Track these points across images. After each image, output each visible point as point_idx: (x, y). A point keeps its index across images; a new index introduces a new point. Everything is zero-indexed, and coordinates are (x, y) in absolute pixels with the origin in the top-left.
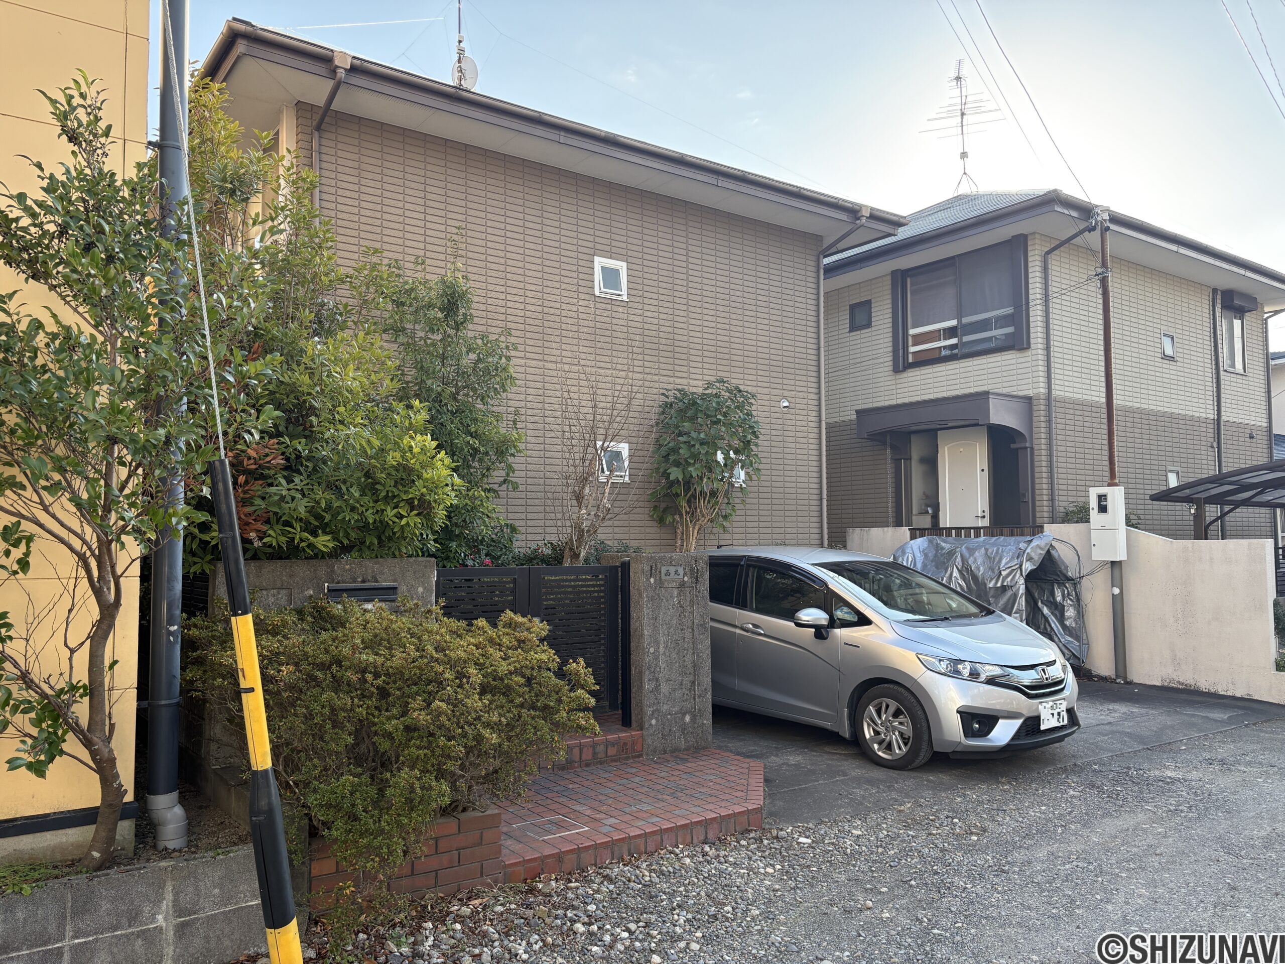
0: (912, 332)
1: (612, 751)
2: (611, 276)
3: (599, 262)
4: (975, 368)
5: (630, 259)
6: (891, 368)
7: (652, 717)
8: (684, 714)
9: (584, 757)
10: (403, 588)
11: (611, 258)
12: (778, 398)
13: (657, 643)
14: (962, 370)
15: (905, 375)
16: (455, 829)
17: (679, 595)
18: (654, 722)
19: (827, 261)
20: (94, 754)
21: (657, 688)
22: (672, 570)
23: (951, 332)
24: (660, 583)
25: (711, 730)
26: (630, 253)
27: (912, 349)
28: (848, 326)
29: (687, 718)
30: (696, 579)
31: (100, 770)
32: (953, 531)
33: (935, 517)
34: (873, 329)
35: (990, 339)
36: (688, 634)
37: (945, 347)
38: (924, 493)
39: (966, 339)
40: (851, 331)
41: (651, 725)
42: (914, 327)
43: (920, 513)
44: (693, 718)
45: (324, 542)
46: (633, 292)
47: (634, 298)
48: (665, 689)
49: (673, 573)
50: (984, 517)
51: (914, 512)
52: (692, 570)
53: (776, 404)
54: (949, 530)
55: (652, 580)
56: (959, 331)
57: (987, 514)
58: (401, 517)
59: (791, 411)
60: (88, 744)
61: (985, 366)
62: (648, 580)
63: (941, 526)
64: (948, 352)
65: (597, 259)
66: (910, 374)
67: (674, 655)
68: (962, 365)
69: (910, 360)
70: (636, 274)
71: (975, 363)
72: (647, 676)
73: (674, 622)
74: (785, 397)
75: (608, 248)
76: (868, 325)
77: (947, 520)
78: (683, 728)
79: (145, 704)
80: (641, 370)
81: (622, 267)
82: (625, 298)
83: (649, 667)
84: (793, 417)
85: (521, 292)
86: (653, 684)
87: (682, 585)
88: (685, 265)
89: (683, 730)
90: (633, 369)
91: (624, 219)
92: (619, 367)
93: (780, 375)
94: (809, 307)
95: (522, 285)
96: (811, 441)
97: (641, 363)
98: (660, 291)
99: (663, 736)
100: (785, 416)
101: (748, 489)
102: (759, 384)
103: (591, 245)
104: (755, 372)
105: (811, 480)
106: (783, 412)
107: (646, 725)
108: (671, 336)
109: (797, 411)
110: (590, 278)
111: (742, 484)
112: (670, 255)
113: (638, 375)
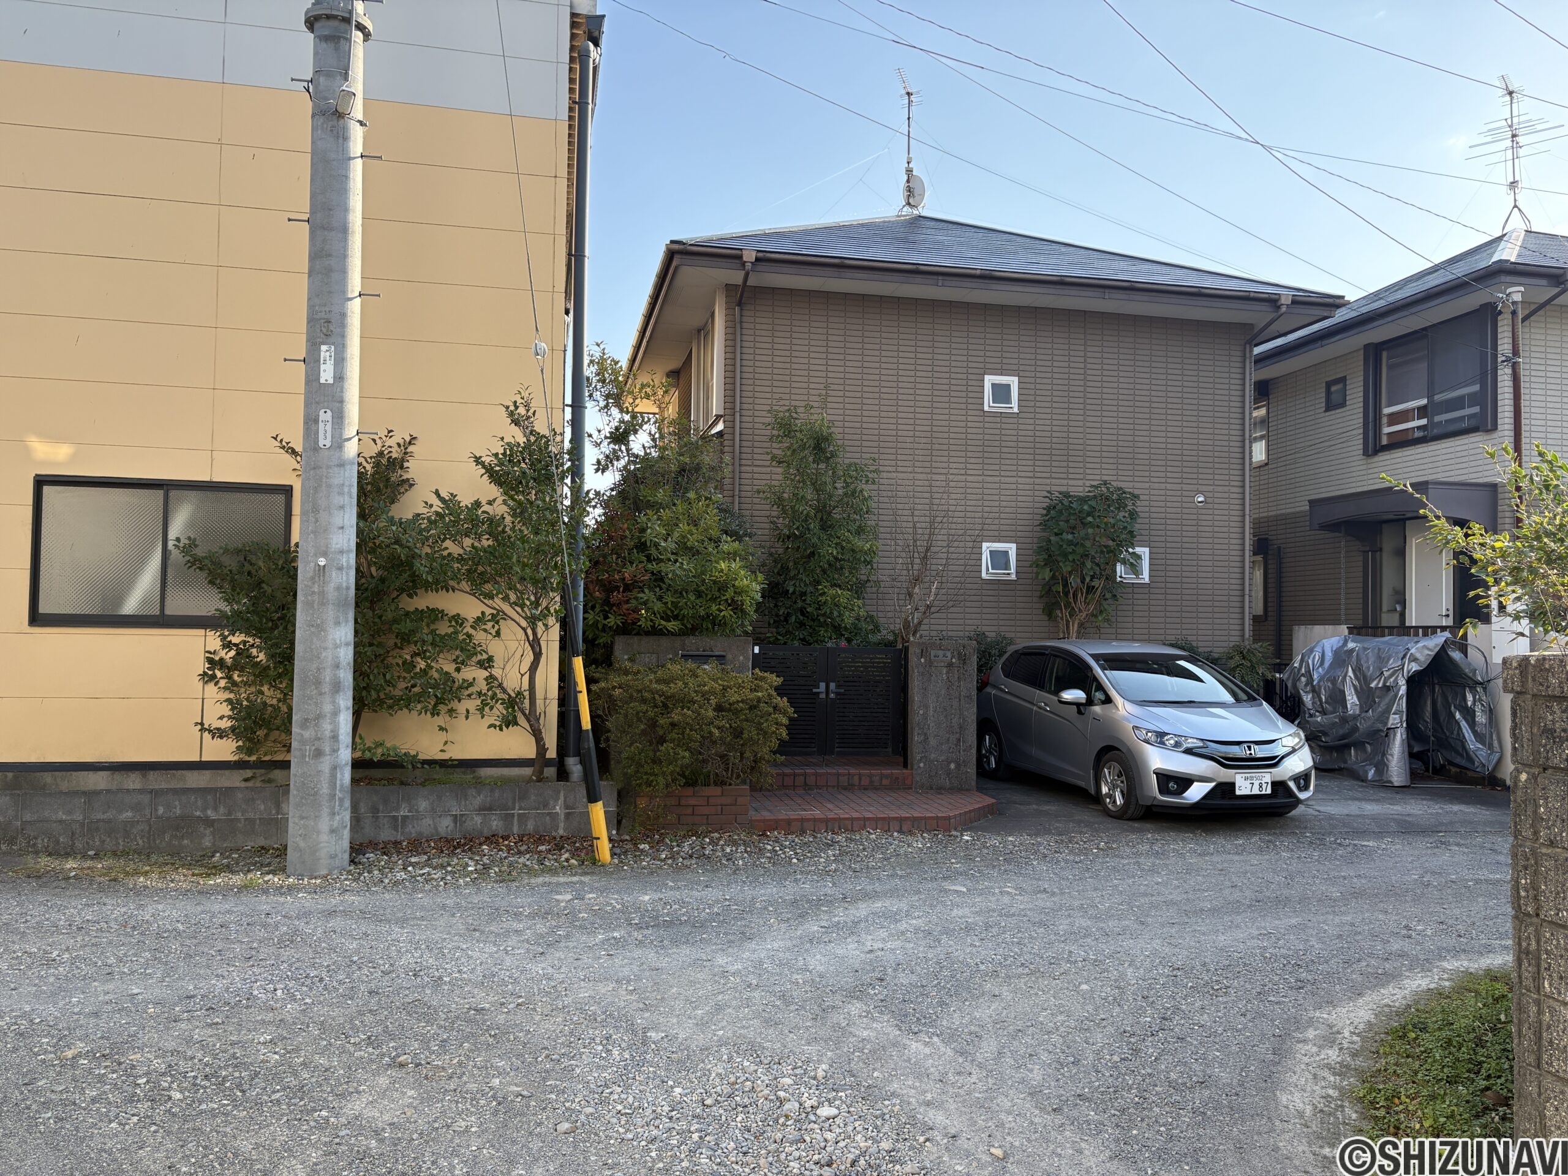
0: (1387, 411)
1: (885, 782)
2: (1001, 393)
3: (989, 380)
4: (1444, 451)
5: (1021, 374)
6: (1361, 452)
7: (920, 761)
8: (950, 763)
9: (863, 783)
10: (729, 657)
11: (1001, 375)
12: (1193, 494)
13: (926, 707)
14: (1430, 454)
15: (1376, 459)
16: (719, 793)
17: (948, 673)
18: (922, 765)
19: (1257, 350)
20: (531, 726)
21: (926, 739)
22: (941, 653)
23: (1422, 411)
24: (930, 663)
25: (975, 777)
26: (1022, 368)
27: (1386, 430)
28: (1324, 405)
29: (952, 766)
30: (963, 659)
31: (534, 735)
32: (1420, 631)
33: (1403, 615)
34: (1347, 408)
35: (1462, 418)
36: (955, 703)
37: (1419, 428)
38: (1394, 589)
39: (1437, 419)
40: (1327, 411)
41: (919, 767)
42: (1389, 406)
43: (1389, 611)
44: (958, 766)
45: (672, 626)
46: (1023, 403)
47: (1025, 409)
48: (933, 742)
49: (941, 657)
50: (1447, 616)
51: (1385, 608)
52: (959, 654)
53: (1189, 499)
54: (1416, 628)
55: (923, 660)
56: (1429, 409)
57: (1451, 613)
58: (721, 611)
59: (1208, 506)
60: (528, 721)
61: (1452, 450)
62: (919, 660)
63: (1407, 624)
64: (1421, 434)
65: (987, 377)
66: (1381, 458)
67: (942, 718)
68: (1431, 448)
69: (1385, 441)
70: (1028, 386)
71: (1444, 445)
72: (916, 731)
73: (943, 692)
74: (1201, 492)
75: (999, 366)
76: (1343, 404)
77: (1412, 620)
78: (949, 773)
79: (563, 709)
80: (1031, 474)
81: (1013, 382)
82: (1016, 410)
83: (918, 724)
84: (1211, 512)
85: (911, 415)
86: (922, 738)
87: (950, 665)
88: (1082, 371)
89: (948, 774)
90: (1023, 474)
91: (1016, 338)
92: (1008, 473)
93: (1195, 470)
94: (1233, 398)
95: (912, 410)
96: (1232, 535)
97: (1031, 468)
98: (1055, 399)
99: (930, 777)
100: (1201, 511)
101: (1153, 585)
102: (1169, 480)
103: (982, 365)
104: (1163, 469)
105: (1232, 576)
106: (1198, 507)
107: (915, 767)
108: (1065, 441)
109: (1216, 506)
110: (979, 395)
111: (1147, 580)
112: (1066, 364)
113: (1028, 480)
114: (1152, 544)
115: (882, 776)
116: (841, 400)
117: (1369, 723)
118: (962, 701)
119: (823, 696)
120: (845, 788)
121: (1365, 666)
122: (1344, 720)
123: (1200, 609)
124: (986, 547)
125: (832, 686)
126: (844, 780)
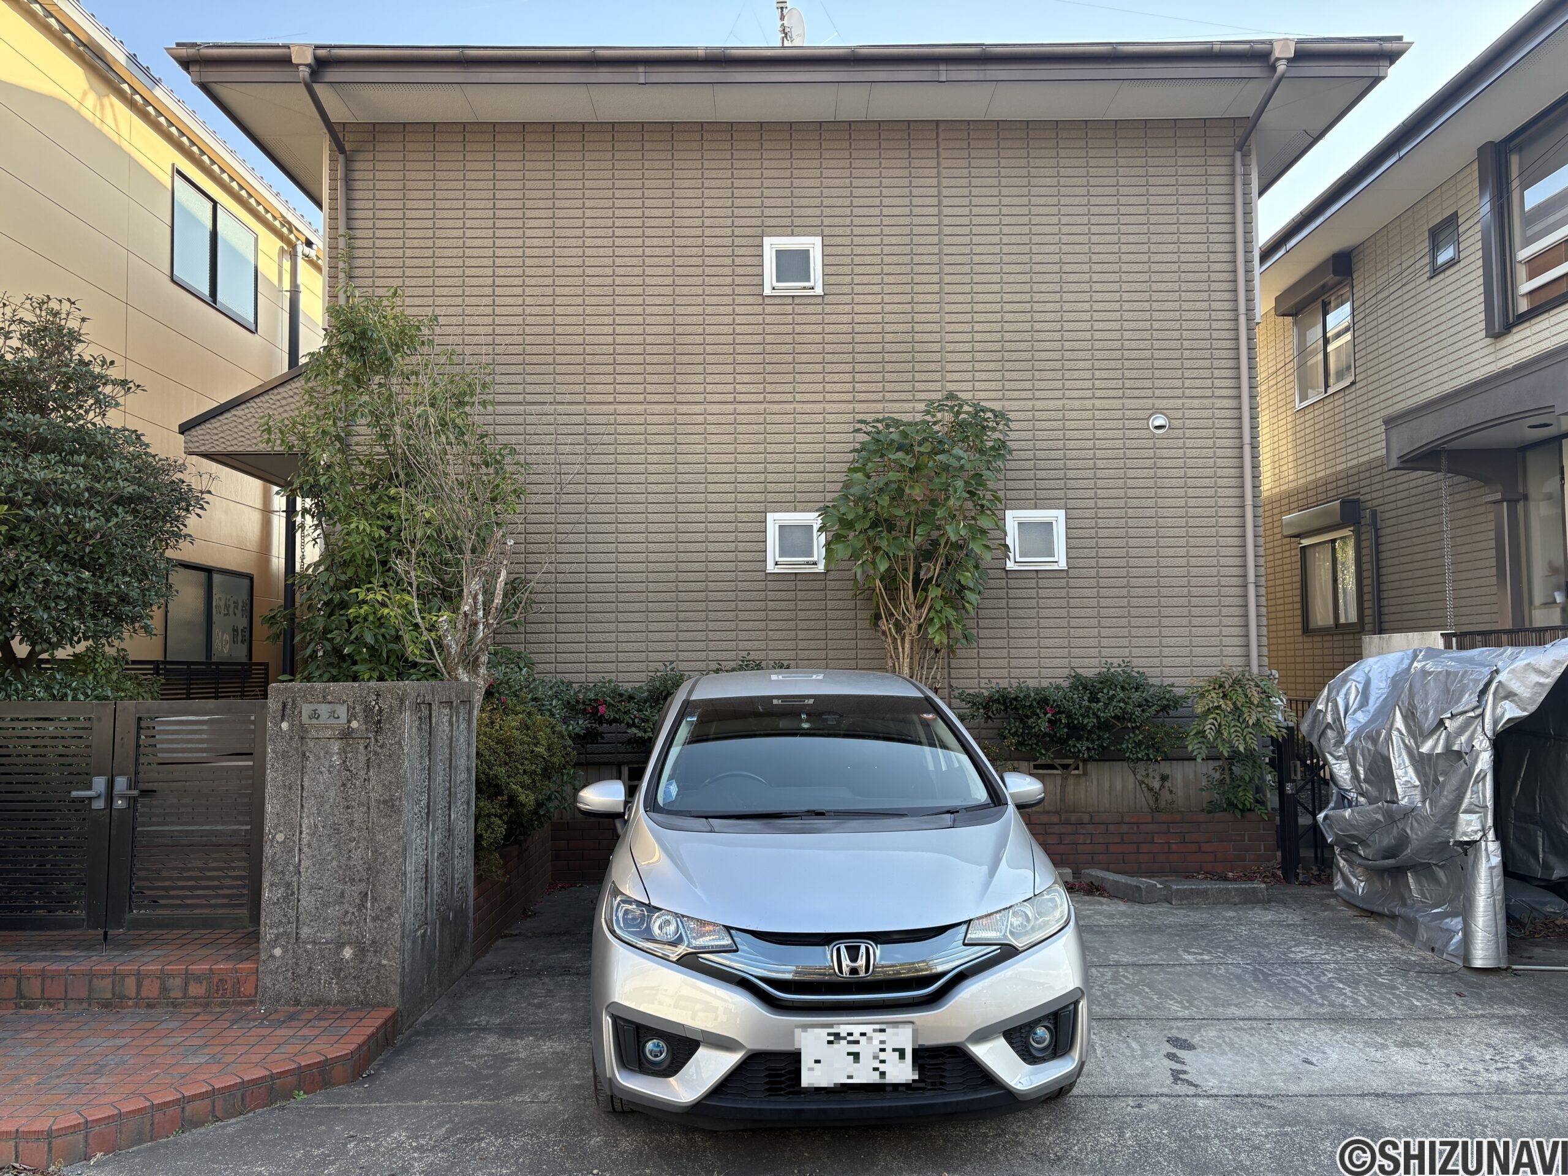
1: (196, 990)
2: (793, 264)
3: (772, 245)
5: (827, 231)
7: (274, 943)
8: (341, 946)
9: (144, 993)
11: (793, 235)
12: (1146, 414)
13: (292, 826)
17: (343, 751)
18: (278, 952)
22: (324, 709)
24: (301, 732)
26: (827, 221)
28: (1428, 267)
29: (348, 953)
30: (378, 722)
36: (358, 816)
38: (1550, 564)
40: (1432, 276)
41: (272, 956)
43: (1544, 605)
44: (361, 952)
46: (832, 280)
47: (835, 289)
48: (307, 901)
49: (323, 720)
51: (1537, 600)
52: (368, 709)
53: (1136, 423)
55: (285, 725)
59: (1174, 433)
62: (277, 725)
65: (767, 241)
67: (328, 848)
69: (1521, 310)
70: (840, 251)
72: (268, 878)
73: (332, 793)
74: (1161, 411)
75: (788, 221)
78: (338, 969)
80: (849, 397)
81: (813, 244)
82: (819, 291)
83: (272, 864)
84: (1180, 443)
85: (639, 310)
86: (280, 892)
87: (346, 735)
88: (935, 220)
89: (337, 971)
90: (835, 397)
91: (817, 173)
92: (807, 397)
93: (1148, 374)
94: (1215, 248)
95: (640, 300)
96: (1222, 482)
97: (849, 387)
98: (887, 269)
99: (296, 977)
100: (1159, 443)
101: (1072, 573)
102: (1099, 393)
103: (757, 222)
104: (1088, 375)
105: (1224, 551)
106: (1154, 436)
107: (263, 956)
108: (908, 337)
109: (1188, 433)
110: (756, 270)
111: (1063, 565)
112: (907, 211)
113: (843, 407)
114: (1072, 503)
115: (188, 978)
116: (519, 291)
117: (1428, 829)
118: (373, 813)
119: (99, 804)
120: (106, 1005)
121: (1421, 707)
122: (1392, 818)
123: (1166, 612)
124: (775, 520)
125: (121, 782)
126: (104, 987)
